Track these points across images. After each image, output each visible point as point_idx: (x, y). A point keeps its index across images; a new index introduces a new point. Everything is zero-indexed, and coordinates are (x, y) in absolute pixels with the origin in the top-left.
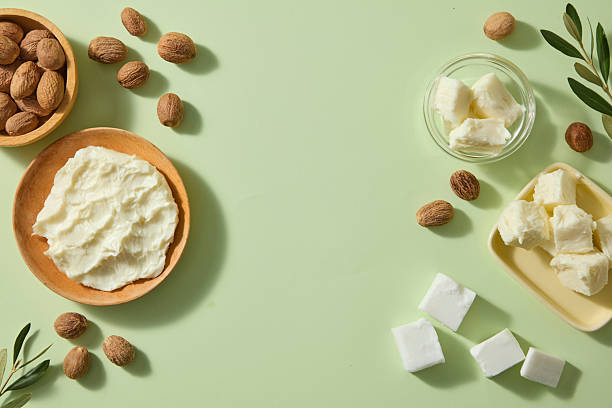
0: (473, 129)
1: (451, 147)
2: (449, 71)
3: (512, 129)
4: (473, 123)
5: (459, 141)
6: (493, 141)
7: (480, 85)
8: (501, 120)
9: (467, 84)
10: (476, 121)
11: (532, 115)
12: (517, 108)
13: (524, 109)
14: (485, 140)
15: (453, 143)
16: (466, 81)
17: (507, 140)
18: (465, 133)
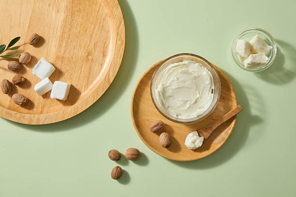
0: (253, 59)
1: (245, 67)
2: (240, 36)
3: (268, 56)
4: (253, 56)
5: (249, 64)
6: (262, 62)
7: (253, 41)
8: (264, 53)
9: (248, 41)
10: (254, 55)
11: (276, 50)
12: (269, 48)
13: (272, 47)
14: (259, 62)
15: (246, 65)
16: (247, 39)
17: (267, 61)
18: (250, 61)
